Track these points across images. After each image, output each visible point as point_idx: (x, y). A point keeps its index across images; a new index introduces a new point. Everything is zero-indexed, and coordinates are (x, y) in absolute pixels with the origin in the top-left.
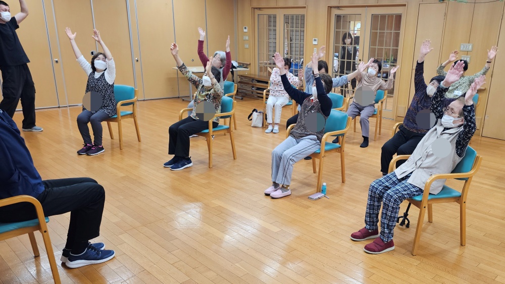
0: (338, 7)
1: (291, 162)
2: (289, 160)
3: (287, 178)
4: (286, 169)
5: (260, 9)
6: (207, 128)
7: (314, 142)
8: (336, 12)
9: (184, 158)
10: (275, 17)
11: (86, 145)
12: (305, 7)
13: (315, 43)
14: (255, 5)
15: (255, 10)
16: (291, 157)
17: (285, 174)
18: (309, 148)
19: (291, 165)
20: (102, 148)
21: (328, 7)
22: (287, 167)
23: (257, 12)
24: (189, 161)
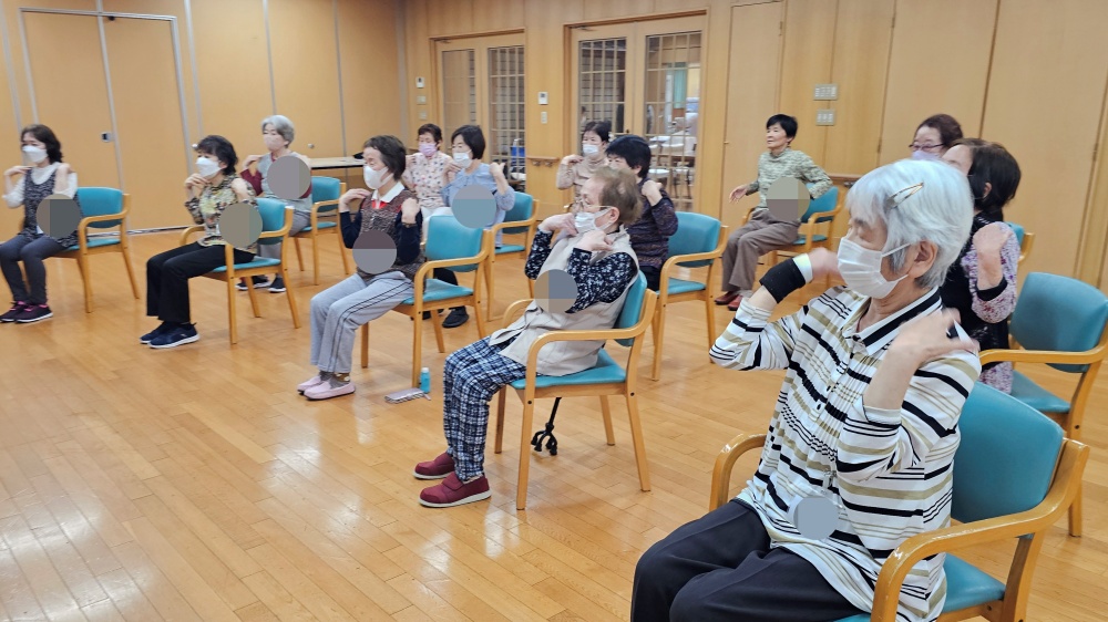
0: (583, 26)
1: (346, 326)
2: (341, 321)
3: (341, 360)
4: (337, 340)
5: (445, 40)
6: (223, 263)
7: (401, 282)
8: (580, 35)
9: (178, 325)
10: (472, 52)
11: (16, 305)
12: (521, 31)
13: (543, 101)
14: (436, 34)
15: (438, 43)
16: (346, 315)
17: (335, 349)
18: (389, 294)
19: (348, 332)
20: (47, 311)
21: (565, 26)
22: (338, 335)
23: (442, 47)
24: (191, 331)
